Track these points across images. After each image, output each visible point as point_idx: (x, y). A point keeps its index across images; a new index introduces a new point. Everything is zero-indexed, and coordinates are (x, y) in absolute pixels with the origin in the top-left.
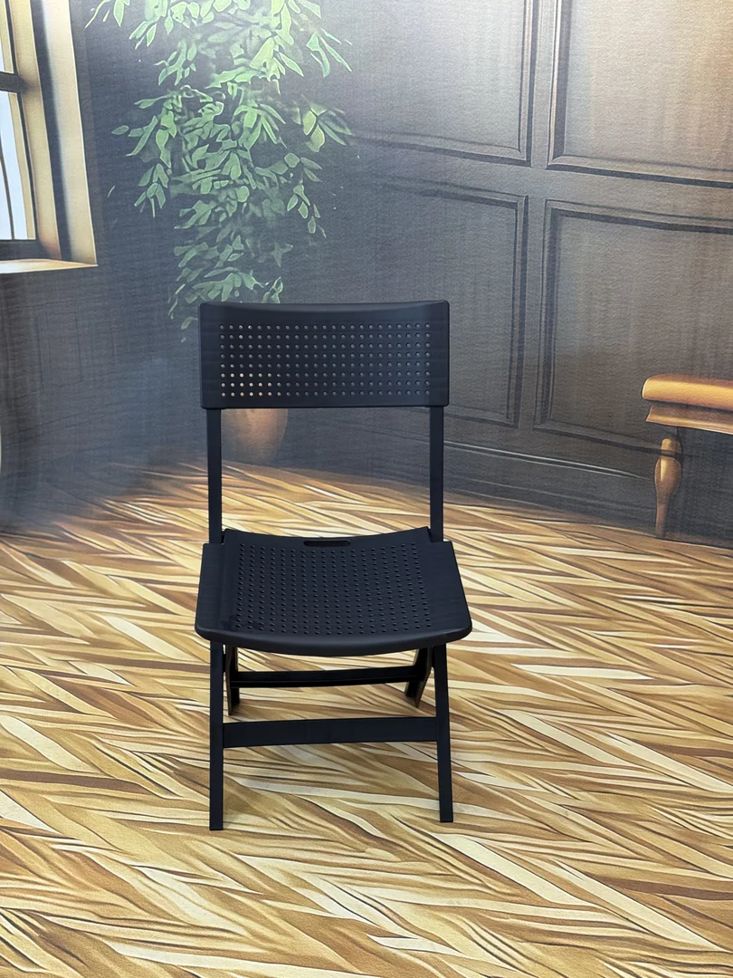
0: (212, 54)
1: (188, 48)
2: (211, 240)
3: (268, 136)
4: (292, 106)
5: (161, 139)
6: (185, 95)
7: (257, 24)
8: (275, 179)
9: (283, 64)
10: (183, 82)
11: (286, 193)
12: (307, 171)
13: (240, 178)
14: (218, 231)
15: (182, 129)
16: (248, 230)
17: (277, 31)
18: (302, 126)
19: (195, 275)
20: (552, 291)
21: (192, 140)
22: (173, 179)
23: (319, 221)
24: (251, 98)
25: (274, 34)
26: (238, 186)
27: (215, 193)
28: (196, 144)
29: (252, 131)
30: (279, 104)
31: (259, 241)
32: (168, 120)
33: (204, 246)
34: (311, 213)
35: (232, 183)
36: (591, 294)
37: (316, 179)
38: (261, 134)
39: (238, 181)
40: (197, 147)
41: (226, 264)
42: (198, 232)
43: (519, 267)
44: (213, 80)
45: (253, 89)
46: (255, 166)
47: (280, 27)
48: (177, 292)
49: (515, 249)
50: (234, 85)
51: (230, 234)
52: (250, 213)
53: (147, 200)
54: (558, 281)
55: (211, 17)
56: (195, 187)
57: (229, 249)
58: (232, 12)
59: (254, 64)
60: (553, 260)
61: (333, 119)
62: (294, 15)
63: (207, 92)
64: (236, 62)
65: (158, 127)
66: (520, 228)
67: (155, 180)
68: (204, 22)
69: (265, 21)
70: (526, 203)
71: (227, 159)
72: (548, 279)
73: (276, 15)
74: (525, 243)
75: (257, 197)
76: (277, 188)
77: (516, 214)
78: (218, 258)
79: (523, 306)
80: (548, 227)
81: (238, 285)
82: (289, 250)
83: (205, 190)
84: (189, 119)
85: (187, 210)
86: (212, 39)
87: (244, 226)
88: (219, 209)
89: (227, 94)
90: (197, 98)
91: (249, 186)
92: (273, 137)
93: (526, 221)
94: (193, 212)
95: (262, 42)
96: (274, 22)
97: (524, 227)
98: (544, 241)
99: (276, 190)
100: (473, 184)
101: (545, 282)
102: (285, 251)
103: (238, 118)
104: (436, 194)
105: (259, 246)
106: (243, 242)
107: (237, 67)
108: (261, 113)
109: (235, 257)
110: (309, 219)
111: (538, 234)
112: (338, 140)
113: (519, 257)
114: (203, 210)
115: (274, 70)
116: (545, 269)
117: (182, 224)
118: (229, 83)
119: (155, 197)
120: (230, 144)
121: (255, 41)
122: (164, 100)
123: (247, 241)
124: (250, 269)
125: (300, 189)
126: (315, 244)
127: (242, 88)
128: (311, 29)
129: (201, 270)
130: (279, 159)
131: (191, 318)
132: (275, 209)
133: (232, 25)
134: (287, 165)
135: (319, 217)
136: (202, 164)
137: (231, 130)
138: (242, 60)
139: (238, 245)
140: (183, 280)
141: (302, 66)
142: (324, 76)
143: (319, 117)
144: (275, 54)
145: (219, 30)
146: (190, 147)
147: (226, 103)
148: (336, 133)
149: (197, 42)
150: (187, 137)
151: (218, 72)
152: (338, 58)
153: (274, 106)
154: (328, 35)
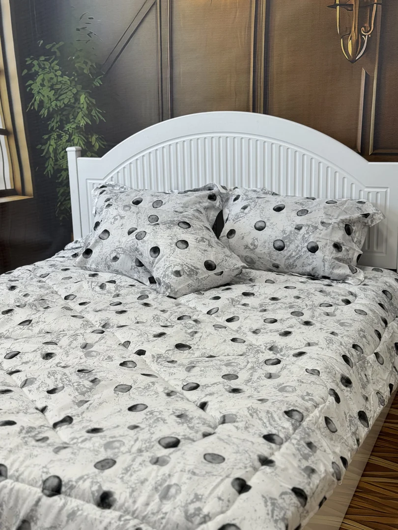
0: (64, 118)
1: (57, 116)
2: (67, 185)
4: (88, 135)
5: (51, 149)
6: (57, 133)
9: (85, 120)
10: (56, 129)
15: (57, 145)
18: (91, 142)
19: (63, 199)
22: (56, 163)
24: (76, 133)
25: (82, 110)
28: (61, 150)
29: (77, 144)
30: (84, 135)
32: (52, 142)
33: (65, 187)
38: (80, 146)
42: (63, 183)
44: (65, 127)
45: (77, 129)
47: (83, 108)
48: (57, 206)
53: (48, 172)
55: (64, 105)
56: (61, 166)
58: (69, 103)
59: (76, 121)
61: (101, 139)
62: (87, 102)
63: (64, 131)
64: (71, 121)
65: (50, 145)
67: (49, 164)
69: (78, 106)
73: (82, 104)
83: (65, 167)
84: (59, 142)
85: (59, 175)
86: (64, 113)
89: (69, 132)
90: (61, 134)
92: (83, 146)
94: (61, 175)
95: (78, 113)
96: (82, 106)
103: (73, 140)
108: (78, 137)
112: (103, 146)
114: (65, 174)
115: (82, 123)
117: (58, 180)
118: (70, 128)
121: (76, 112)
122: (51, 135)
127: (73, 130)
128: (93, 108)
129: (65, 197)
131: (63, 216)
133: (69, 108)
136: (63, 157)
137: (71, 144)
138: (73, 120)
140: (59, 201)
141: (90, 121)
142: (97, 123)
143: (96, 139)
144: (82, 117)
145: (66, 110)
146: (59, 151)
147: (69, 135)
148: (102, 144)
149: (60, 114)
150: (58, 148)
151: (66, 124)
152: (102, 118)
153: (82, 135)
154: (98, 109)
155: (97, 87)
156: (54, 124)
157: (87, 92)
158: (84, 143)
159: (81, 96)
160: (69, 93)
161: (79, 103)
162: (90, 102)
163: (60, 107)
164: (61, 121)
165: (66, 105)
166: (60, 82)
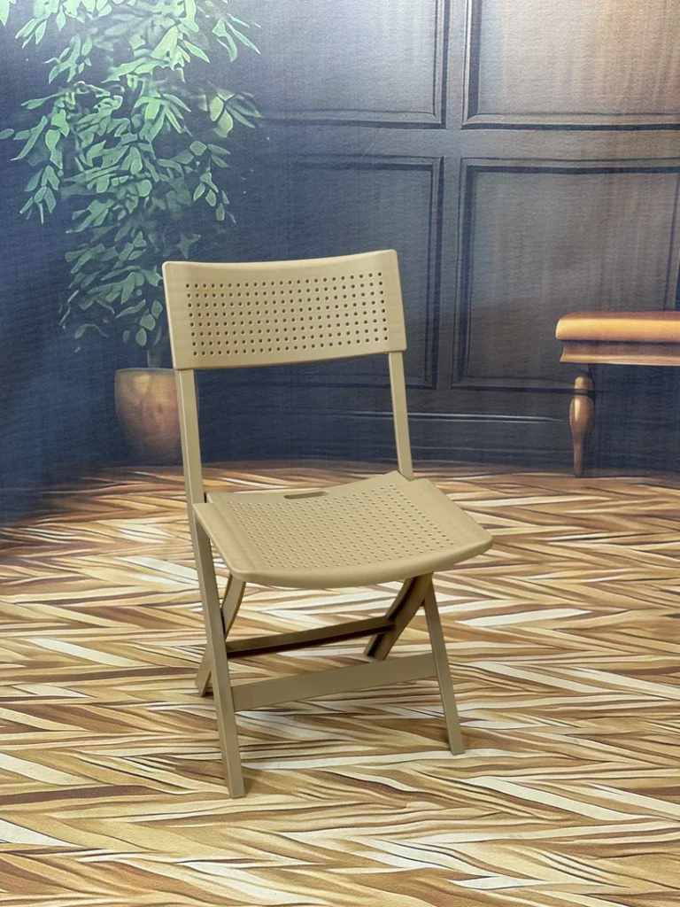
0: (109, 47)
1: (83, 43)
2: (108, 241)
3: (172, 126)
4: (197, 93)
5: (52, 139)
6: (79, 91)
7: (160, 13)
8: (179, 168)
9: (187, 51)
10: (76, 78)
11: (192, 181)
12: (213, 157)
13: (142, 171)
14: (116, 230)
15: (75, 127)
16: (151, 225)
17: (181, 19)
18: (209, 112)
19: (90, 279)
20: (468, 246)
21: (86, 138)
22: (71, 179)
23: (227, 208)
24: (153, 89)
25: (178, 23)
26: (140, 180)
27: (113, 191)
28: (91, 141)
29: (154, 122)
30: (184, 93)
31: (163, 235)
32: (59, 119)
33: (101, 248)
34: (220, 199)
35: (132, 178)
36: (506, 242)
37: (222, 164)
38: (164, 126)
39: (139, 176)
40: (94, 144)
41: (126, 263)
42: (93, 234)
43: (434, 227)
44: (110, 74)
45: (155, 78)
46: (158, 158)
47: (184, 15)
48: (69, 300)
49: (431, 210)
50: (135, 77)
51: (130, 231)
52: (153, 207)
53: (35, 206)
54: (474, 234)
55: (109, 9)
56: (89, 186)
57: (129, 247)
58: (131, 3)
59: (157, 53)
60: (469, 215)
61: (242, 103)
63: (103, 86)
64: (136, 54)
65: (48, 127)
66: (436, 189)
67: (44, 183)
68: (100, 15)
69: (167, 10)
70: (442, 163)
71: (126, 155)
72: (464, 234)
73: (180, 4)
74: (440, 203)
75: (159, 190)
76: (183, 178)
77: (432, 176)
78: (116, 259)
79: (438, 265)
80: (463, 184)
81: (141, 283)
82: (196, 240)
83: (101, 189)
84: (84, 116)
85: (80, 212)
86: (110, 32)
87: (146, 221)
88: (118, 207)
89: (126, 87)
90: (93, 94)
91: (151, 179)
92: (177, 126)
93: (441, 181)
94: (88, 213)
95: (165, 31)
96: (178, 11)
97: (439, 187)
98: (460, 198)
99: (180, 180)
100: (388, 152)
101: (461, 238)
102: (193, 241)
103: (139, 110)
104: (349, 167)
105: (164, 239)
106: (145, 238)
107: (138, 58)
108: (164, 103)
109: (136, 255)
110: (217, 206)
111: (453, 192)
112: (247, 124)
113: (434, 217)
114: (99, 210)
115: (178, 57)
116: (461, 225)
117: (74, 227)
118: (129, 77)
119: (43, 202)
120: (131, 137)
121: (157, 30)
122: (56, 98)
123: (150, 237)
124: (153, 265)
125: (207, 177)
126: (223, 231)
127: (144, 80)
128: (217, 15)
129: (97, 273)
130: (184, 149)
131: (86, 325)
132: (180, 201)
133: (132, 16)
134: (193, 154)
135: (228, 202)
136: (98, 162)
137: (131, 123)
138: (143, 51)
139: (139, 241)
140: (76, 287)
142: (232, 60)
143: (225, 103)
144: (179, 43)
145: (117, 22)
146: (84, 145)
147: (125, 96)
148: (244, 116)
149: (93, 36)
150: (81, 135)
151: (117, 65)
152: (246, 42)
153: (178, 95)
154: (234, 19)
156: (68, 65)
158: (181, 117)
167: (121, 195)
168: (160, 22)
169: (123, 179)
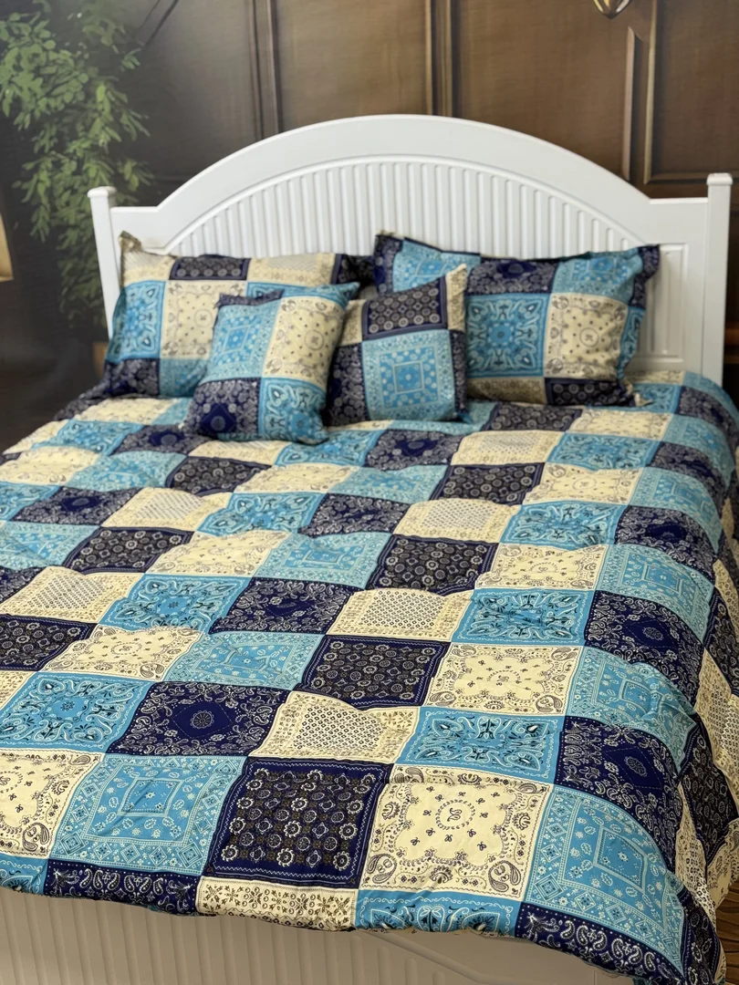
0: (65, 130)
1: (51, 127)
2: (79, 255)
4: (116, 161)
5: (41, 189)
6: (52, 158)
7: (90, 109)
10: (51, 149)
14: (82, 249)
15: (53, 181)
17: (102, 113)
18: (122, 176)
19: (72, 281)
22: (56, 214)
24: (92, 157)
25: (100, 115)
27: (77, 223)
28: (61, 190)
29: (94, 179)
30: (109, 161)
32: (44, 176)
33: (76, 260)
40: (63, 193)
42: (71, 251)
44: (68, 147)
45: (92, 151)
47: (103, 110)
48: (62, 294)
50: (81, 150)
53: (38, 231)
55: (63, 106)
56: (65, 220)
58: (74, 102)
59: (91, 135)
61: (143, 169)
62: (112, 103)
63: (67, 155)
64: (81, 134)
65: (38, 181)
67: (40, 217)
68: (59, 110)
69: (94, 107)
73: (102, 102)
78: (83, 270)
83: (72, 222)
84: (56, 174)
85: (61, 237)
86: (65, 121)
88: (82, 234)
89: (77, 156)
90: (59, 160)
94: (66, 237)
95: (94, 120)
96: (100, 107)
103: (86, 171)
107: (81, 138)
112: (147, 182)
114: (72, 235)
115: (103, 140)
117: (60, 246)
118: (77, 149)
119: (42, 229)
120: (84, 188)
121: (90, 119)
122: (40, 163)
127: (86, 152)
128: (122, 110)
129: (75, 277)
131: (74, 311)
133: (75, 111)
136: (68, 204)
138: (83, 133)
140: (65, 286)
141: (120, 134)
142: (133, 139)
143: (133, 168)
144: (103, 128)
145: (67, 115)
146: (59, 193)
147: (77, 161)
148: (145, 176)
149: (57, 123)
150: (57, 187)
151: (71, 141)
152: (142, 129)
153: (105, 161)
154: (133, 113)
155: (129, 70)
156: (45, 141)
157: (111, 81)
158: (109, 176)
159: (96, 87)
160: (74, 83)
161: (94, 102)
162: (117, 98)
163: (56, 108)
164: (59, 135)
165: (68, 106)
166: (54, 61)
167: (83, 226)
168: (91, 115)
169: (83, 215)
